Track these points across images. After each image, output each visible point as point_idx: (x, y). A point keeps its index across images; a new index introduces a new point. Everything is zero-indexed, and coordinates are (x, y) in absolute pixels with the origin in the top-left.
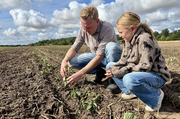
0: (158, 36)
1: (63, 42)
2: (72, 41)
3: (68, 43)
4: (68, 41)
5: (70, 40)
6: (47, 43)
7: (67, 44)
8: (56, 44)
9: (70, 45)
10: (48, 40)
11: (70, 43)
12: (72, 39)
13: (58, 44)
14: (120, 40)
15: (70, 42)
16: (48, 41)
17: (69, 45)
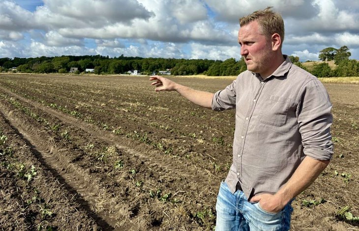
0: (235, 67)
1: (45, 64)
2: (66, 64)
3: (56, 67)
4: (56, 65)
5: (62, 61)
6: (4, 66)
7: (55, 71)
8: (27, 68)
9: (61, 72)
10: (6, 60)
11: (61, 68)
12: (65, 60)
13: (33, 70)
14: (168, 68)
15: (61, 66)
16: (6, 62)
17: (58, 72)
